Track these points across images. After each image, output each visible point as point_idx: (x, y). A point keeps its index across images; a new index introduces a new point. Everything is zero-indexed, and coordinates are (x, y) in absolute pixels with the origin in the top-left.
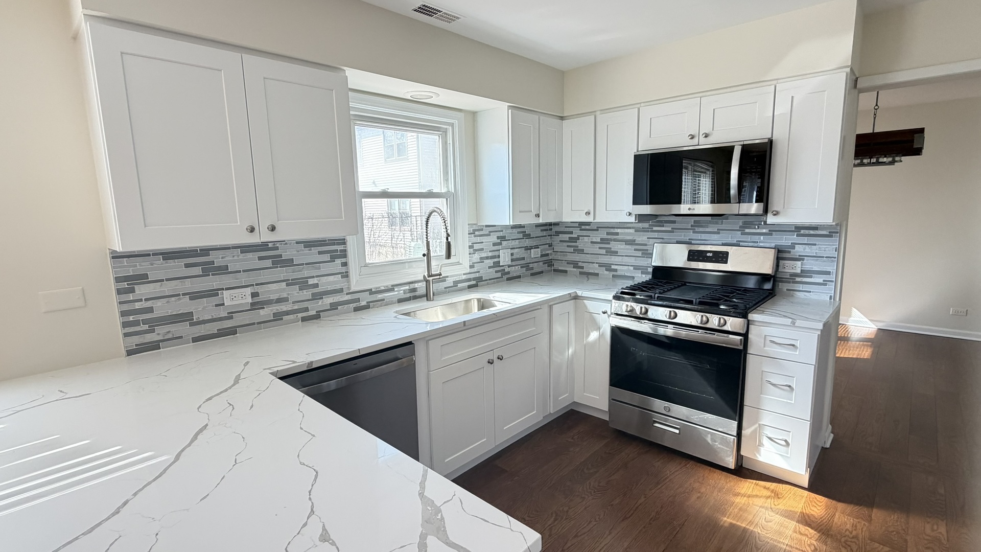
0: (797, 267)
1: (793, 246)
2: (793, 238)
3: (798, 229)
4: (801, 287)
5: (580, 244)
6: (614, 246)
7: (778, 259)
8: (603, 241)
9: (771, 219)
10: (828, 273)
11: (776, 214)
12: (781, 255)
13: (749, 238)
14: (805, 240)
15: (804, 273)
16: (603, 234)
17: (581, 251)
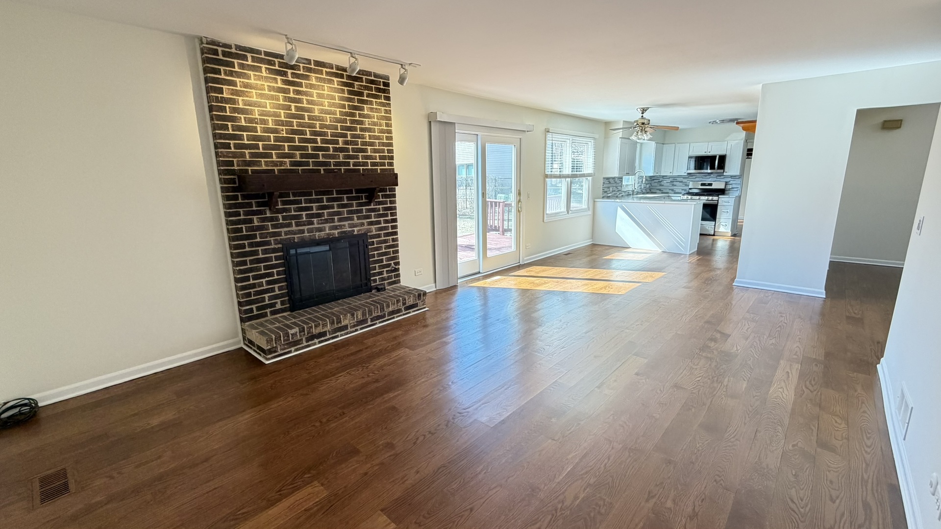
0: (731, 187)
1: (730, 181)
2: (730, 179)
3: (732, 177)
4: (731, 192)
5: (662, 183)
6: (675, 183)
7: (726, 185)
8: (671, 182)
9: (725, 174)
10: (738, 188)
11: (726, 172)
12: (726, 184)
13: (718, 179)
14: (733, 179)
15: (732, 188)
16: (671, 179)
17: (663, 185)
